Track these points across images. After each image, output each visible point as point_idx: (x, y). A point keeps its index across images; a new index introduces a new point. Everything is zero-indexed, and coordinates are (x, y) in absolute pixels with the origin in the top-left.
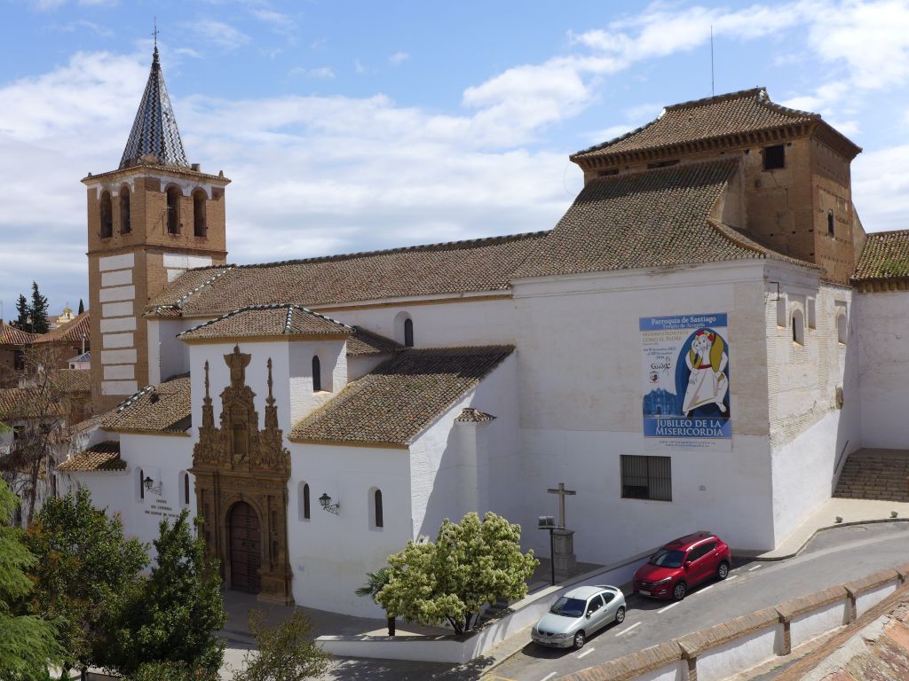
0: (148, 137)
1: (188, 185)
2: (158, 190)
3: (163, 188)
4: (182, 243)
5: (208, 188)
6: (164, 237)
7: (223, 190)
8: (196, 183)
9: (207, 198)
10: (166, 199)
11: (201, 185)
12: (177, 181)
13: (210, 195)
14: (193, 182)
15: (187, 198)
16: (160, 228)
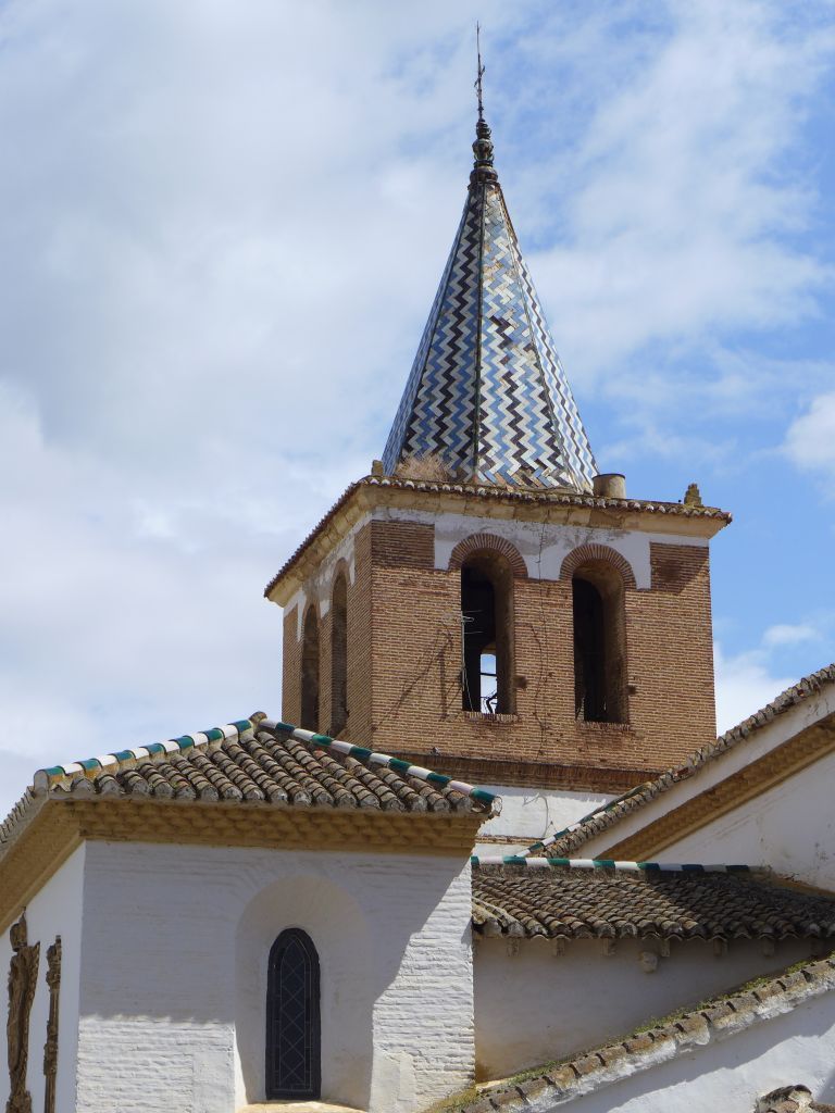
0: (433, 407)
1: (546, 541)
2: (426, 563)
3: (443, 554)
4: (521, 745)
5: (634, 550)
6: (447, 726)
7: (703, 553)
8: (584, 533)
9: (630, 582)
10: (456, 592)
11: (602, 537)
12: (502, 526)
13: (643, 574)
14: (570, 531)
15: (544, 585)
16: (431, 697)
